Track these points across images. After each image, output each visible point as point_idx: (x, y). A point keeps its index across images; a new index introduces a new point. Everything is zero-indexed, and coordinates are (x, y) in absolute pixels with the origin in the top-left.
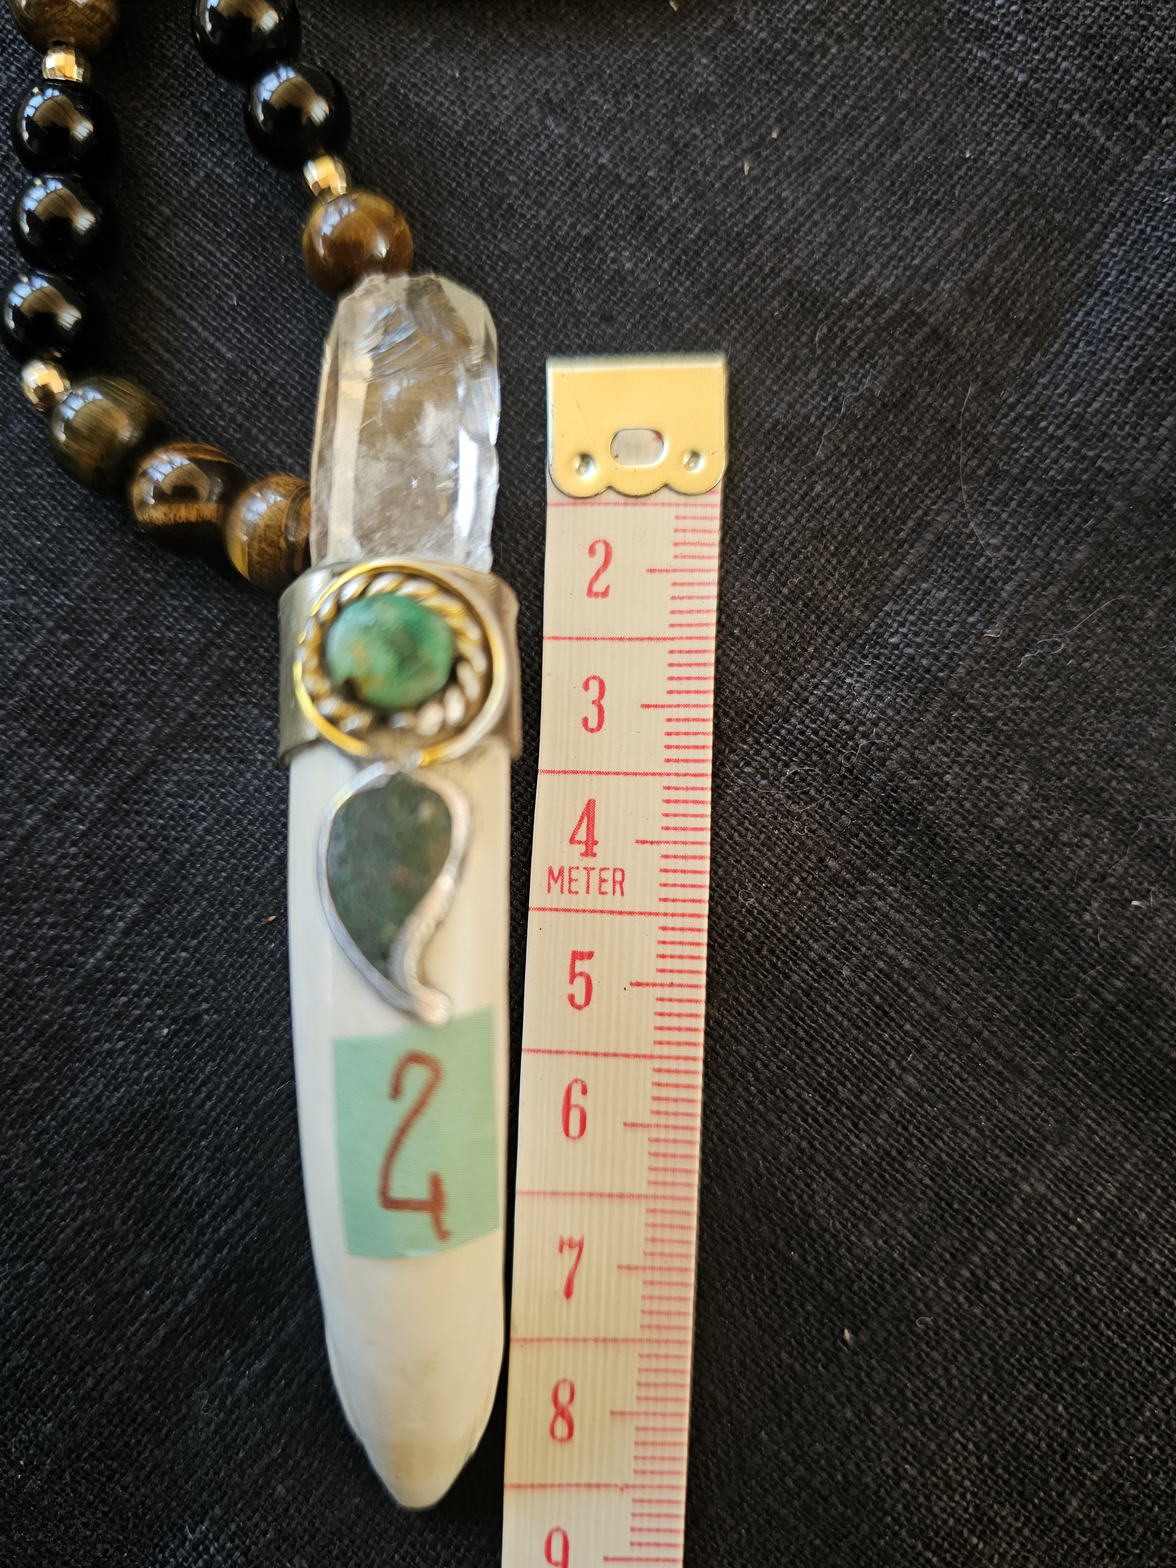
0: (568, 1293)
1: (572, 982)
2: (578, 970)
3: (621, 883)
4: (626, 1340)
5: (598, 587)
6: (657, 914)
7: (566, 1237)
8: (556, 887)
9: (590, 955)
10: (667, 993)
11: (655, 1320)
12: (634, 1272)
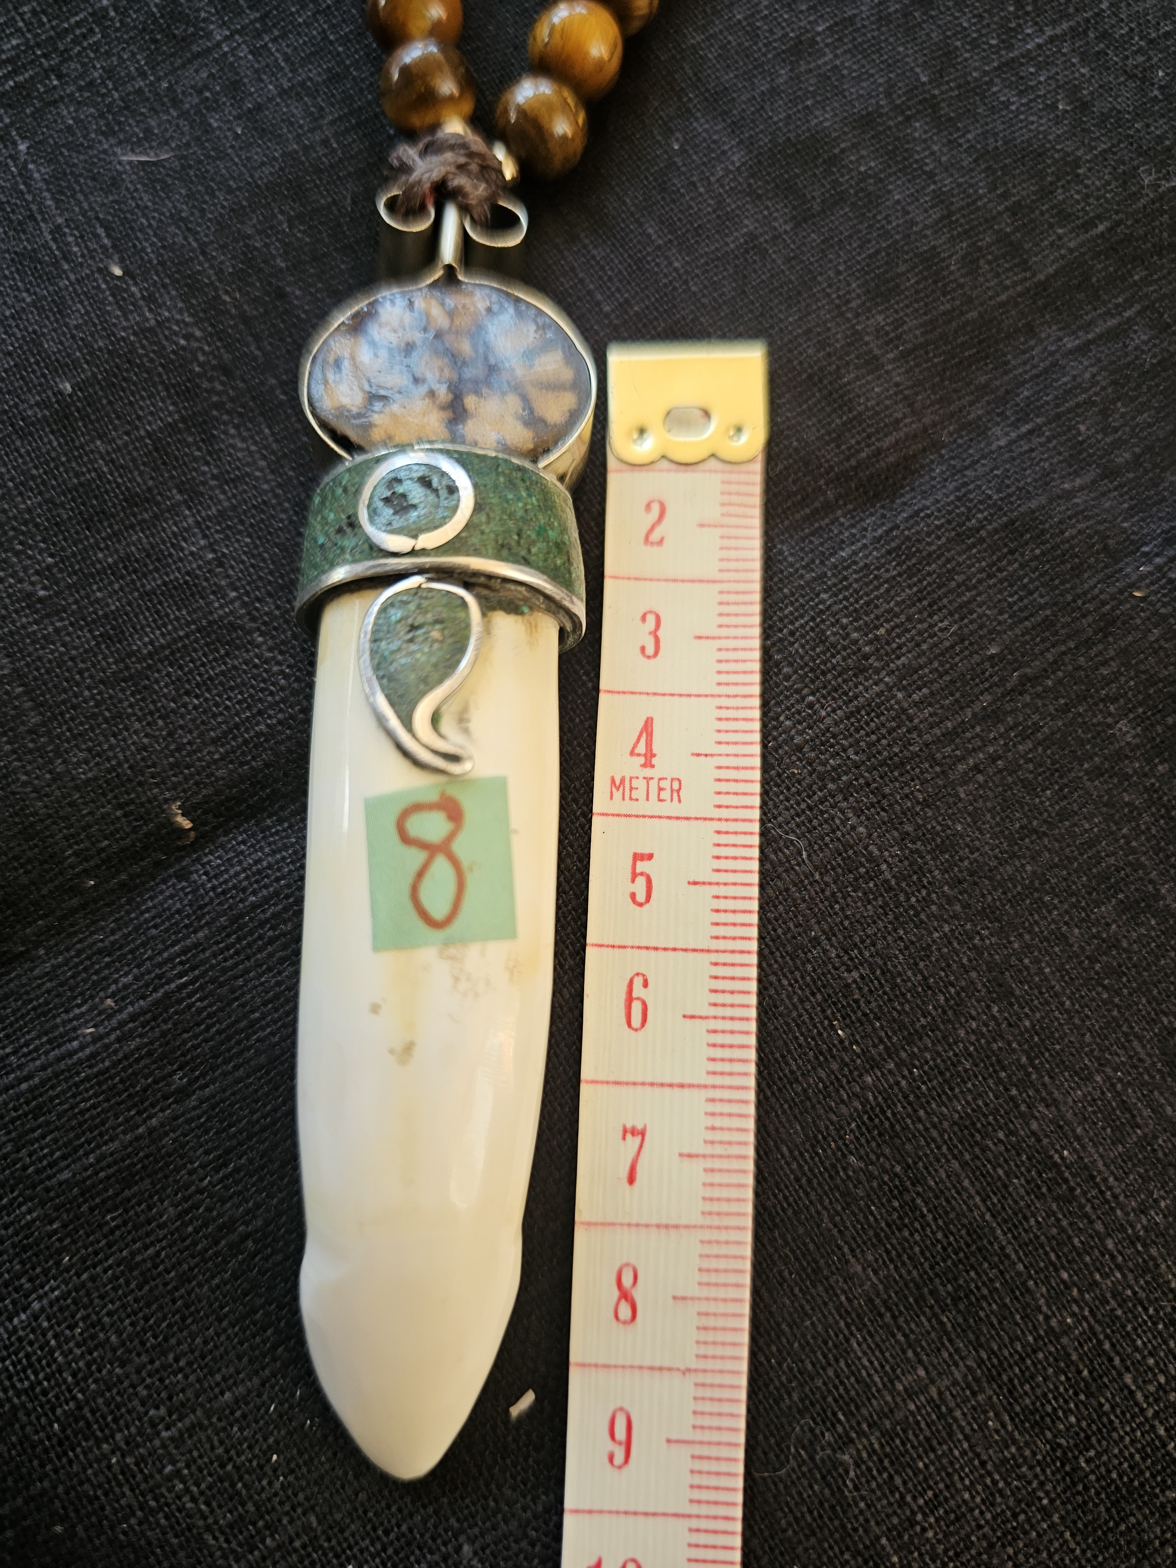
0: (631, 1179)
1: (633, 881)
2: (638, 870)
3: (678, 791)
4: (687, 1227)
5: (655, 537)
6: (711, 819)
7: (629, 1126)
8: (618, 795)
9: (650, 857)
10: (722, 891)
11: (716, 1207)
12: (695, 1160)
